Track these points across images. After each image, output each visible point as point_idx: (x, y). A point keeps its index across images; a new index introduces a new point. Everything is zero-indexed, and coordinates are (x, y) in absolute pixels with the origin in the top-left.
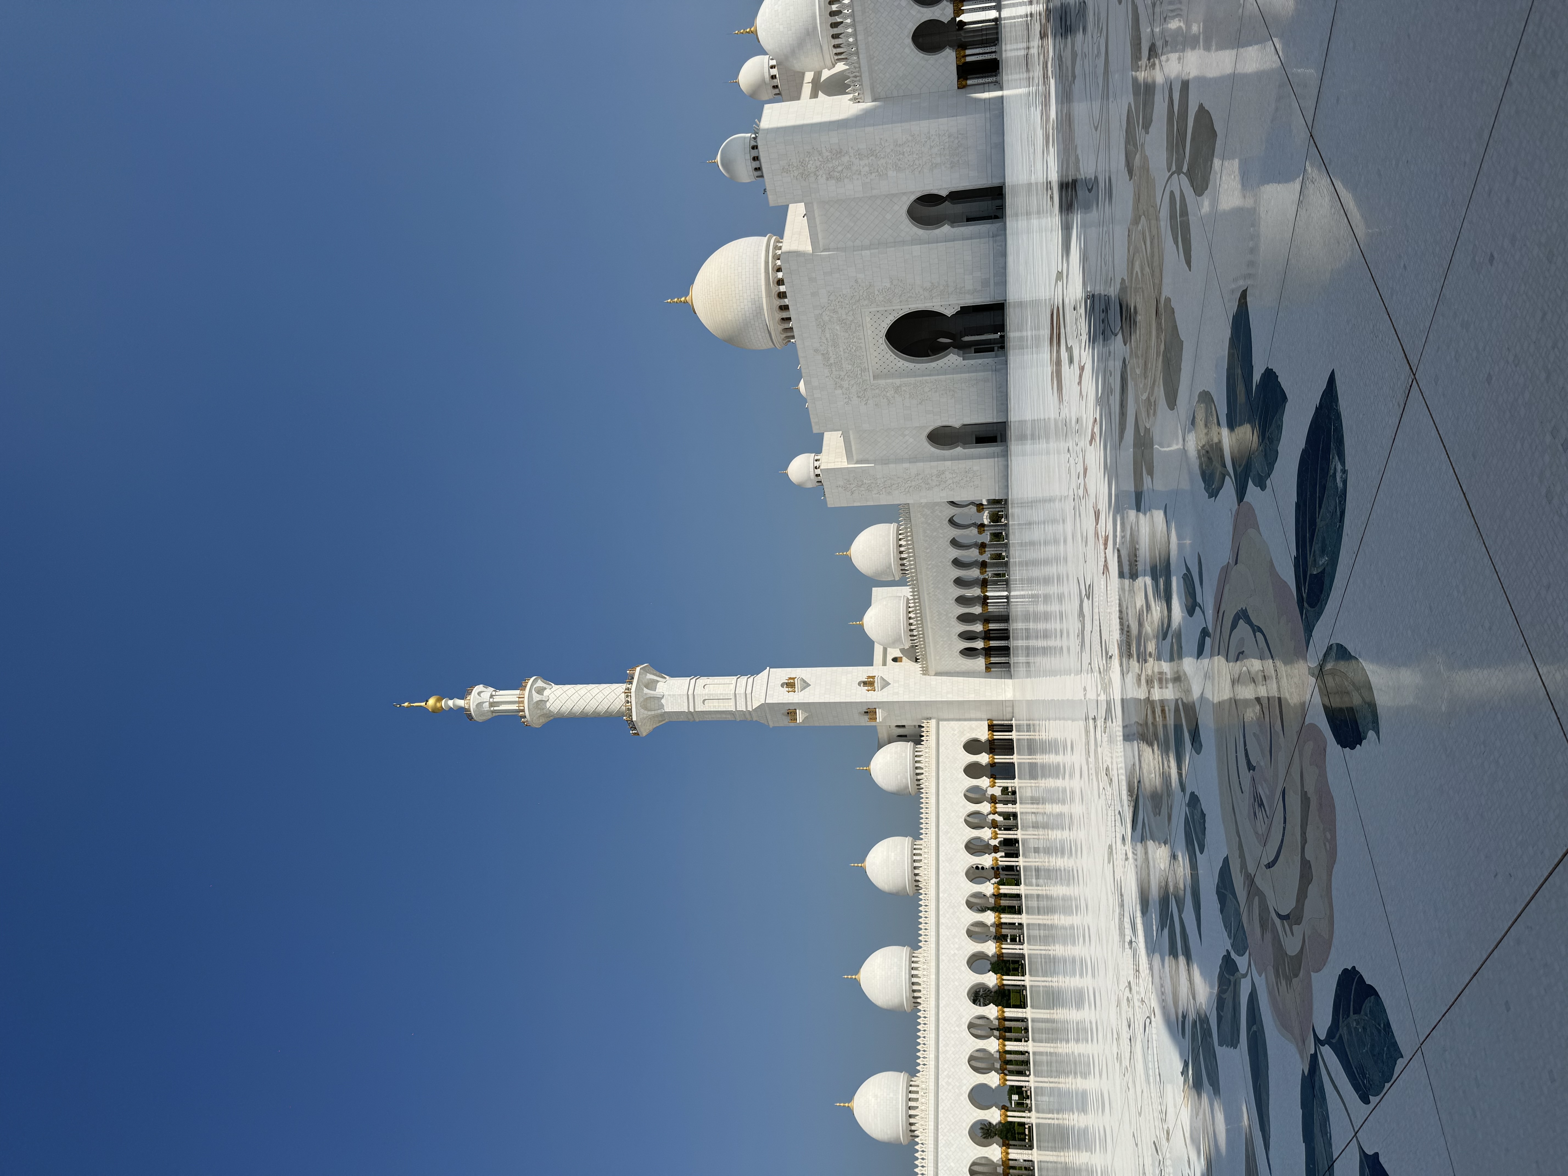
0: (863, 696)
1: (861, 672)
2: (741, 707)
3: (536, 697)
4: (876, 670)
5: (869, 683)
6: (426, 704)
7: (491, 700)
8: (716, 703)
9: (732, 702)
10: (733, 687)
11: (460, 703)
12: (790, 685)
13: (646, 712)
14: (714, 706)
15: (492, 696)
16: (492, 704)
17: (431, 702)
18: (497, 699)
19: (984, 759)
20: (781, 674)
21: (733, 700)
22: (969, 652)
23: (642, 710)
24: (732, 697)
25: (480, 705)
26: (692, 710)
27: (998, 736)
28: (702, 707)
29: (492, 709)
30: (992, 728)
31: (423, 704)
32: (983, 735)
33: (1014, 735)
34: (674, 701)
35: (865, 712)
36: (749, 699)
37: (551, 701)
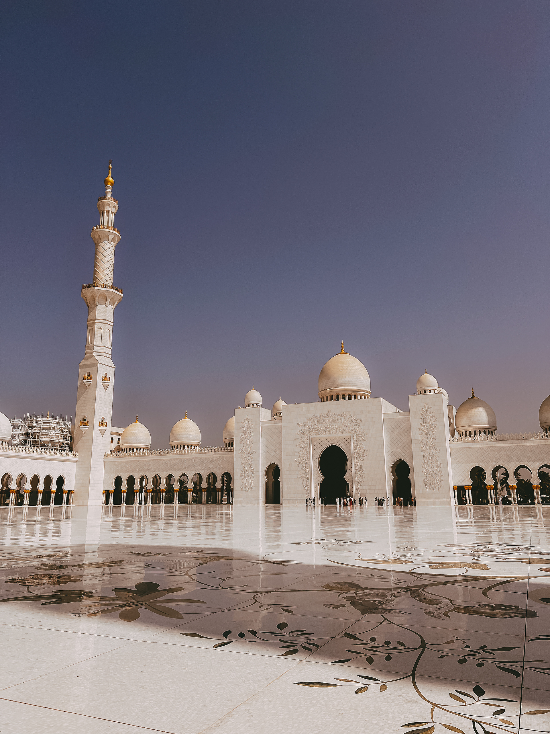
0: (98, 419)
1: (108, 419)
2: (95, 349)
3: (111, 237)
4: (109, 428)
5: (103, 423)
6: (110, 177)
7: (110, 212)
8: (99, 335)
9: (99, 344)
10: (107, 346)
11: (109, 195)
12: (106, 378)
13: (98, 295)
14: (97, 334)
15: (112, 213)
16: (108, 212)
17: (111, 179)
18: (110, 215)
19: (54, 487)
20: (111, 373)
21: (101, 345)
22: (118, 481)
23: (99, 293)
24: (102, 345)
25: (109, 205)
26: (96, 321)
27: (65, 496)
28: (97, 327)
29: (105, 211)
30: (69, 493)
31: (110, 175)
32: (66, 487)
33: (64, 505)
34: (102, 312)
35: (85, 420)
36: (100, 354)
37: (108, 244)
